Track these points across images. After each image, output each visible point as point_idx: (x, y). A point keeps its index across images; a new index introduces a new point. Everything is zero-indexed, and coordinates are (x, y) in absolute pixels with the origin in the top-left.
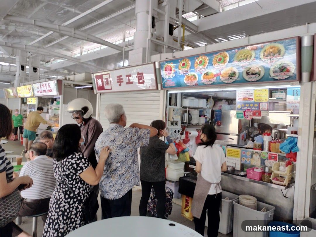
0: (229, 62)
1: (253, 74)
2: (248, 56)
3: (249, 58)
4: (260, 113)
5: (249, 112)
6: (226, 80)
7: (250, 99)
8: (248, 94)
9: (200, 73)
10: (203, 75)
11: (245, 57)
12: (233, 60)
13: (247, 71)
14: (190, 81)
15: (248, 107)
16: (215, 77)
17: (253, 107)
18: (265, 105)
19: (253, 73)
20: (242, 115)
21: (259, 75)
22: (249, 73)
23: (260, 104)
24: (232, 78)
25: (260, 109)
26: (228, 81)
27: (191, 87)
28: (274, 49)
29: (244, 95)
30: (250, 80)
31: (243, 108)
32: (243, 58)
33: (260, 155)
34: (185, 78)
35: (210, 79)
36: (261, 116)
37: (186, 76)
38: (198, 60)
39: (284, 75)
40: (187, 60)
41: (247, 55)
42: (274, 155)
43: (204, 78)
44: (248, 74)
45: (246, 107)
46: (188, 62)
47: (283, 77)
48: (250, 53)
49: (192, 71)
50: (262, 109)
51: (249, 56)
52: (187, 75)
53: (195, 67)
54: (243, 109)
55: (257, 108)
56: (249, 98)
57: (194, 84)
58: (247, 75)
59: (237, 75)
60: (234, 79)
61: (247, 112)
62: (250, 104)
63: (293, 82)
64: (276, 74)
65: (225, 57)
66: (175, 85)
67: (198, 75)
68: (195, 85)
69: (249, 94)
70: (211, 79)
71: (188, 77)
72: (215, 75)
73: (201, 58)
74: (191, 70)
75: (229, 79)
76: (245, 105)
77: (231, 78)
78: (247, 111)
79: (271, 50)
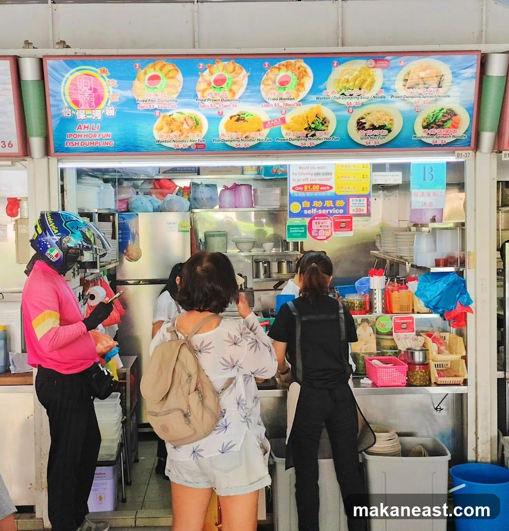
0: (311, 92)
1: (374, 128)
2: (364, 81)
3: (368, 85)
4: (351, 222)
5: (323, 221)
6: (298, 138)
7: (325, 188)
8: (319, 174)
9: (216, 113)
10: (225, 119)
11: (356, 83)
12: (322, 87)
13: (359, 120)
14: (177, 133)
15: (318, 209)
16: (265, 127)
17: (331, 208)
18: (362, 202)
19: (373, 125)
20: (303, 231)
21: (390, 131)
22: (365, 123)
23: (351, 199)
24: (317, 133)
25: (351, 212)
26: (304, 142)
27: (180, 152)
28: (428, 71)
29: (309, 177)
30: (363, 142)
31: (306, 212)
32: (352, 83)
33: (374, 325)
34: (158, 123)
35: (247, 134)
36: (352, 230)
37: (160, 118)
38: (211, 73)
39: (445, 136)
40: (169, 67)
41: (363, 77)
42: (405, 321)
43: (228, 127)
44: (360, 125)
45: (314, 207)
46: (171, 75)
47: (443, 139)
48: (371, 73)
49: (186, 105)
50: (355, 213)
51: (367, 83)
52: (168, 114)
53: (199, 95)
54: (308, 216)
55: (341, 211)
56: (321, 185)
57: (189, 144)
58: (359, 129)
59: (332, 127)
60: (322, 136)
61: (318, 221)
62: (323, 199)
63: (460, 152)
64: (430, 132)
65: (301, 75)
66: (112, 143)
67: (210, 119)
68: (193, 148)
69: (323, 174)
70: (252, 135)
71: (171, 122)
72: (265, 124)
73: (221, 68)
74: (183, 100)
75: (307, 136)
76: (312, 203)
77: (314, 135)
78: (316, 218)
79: (422, 74)
